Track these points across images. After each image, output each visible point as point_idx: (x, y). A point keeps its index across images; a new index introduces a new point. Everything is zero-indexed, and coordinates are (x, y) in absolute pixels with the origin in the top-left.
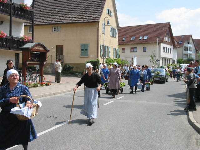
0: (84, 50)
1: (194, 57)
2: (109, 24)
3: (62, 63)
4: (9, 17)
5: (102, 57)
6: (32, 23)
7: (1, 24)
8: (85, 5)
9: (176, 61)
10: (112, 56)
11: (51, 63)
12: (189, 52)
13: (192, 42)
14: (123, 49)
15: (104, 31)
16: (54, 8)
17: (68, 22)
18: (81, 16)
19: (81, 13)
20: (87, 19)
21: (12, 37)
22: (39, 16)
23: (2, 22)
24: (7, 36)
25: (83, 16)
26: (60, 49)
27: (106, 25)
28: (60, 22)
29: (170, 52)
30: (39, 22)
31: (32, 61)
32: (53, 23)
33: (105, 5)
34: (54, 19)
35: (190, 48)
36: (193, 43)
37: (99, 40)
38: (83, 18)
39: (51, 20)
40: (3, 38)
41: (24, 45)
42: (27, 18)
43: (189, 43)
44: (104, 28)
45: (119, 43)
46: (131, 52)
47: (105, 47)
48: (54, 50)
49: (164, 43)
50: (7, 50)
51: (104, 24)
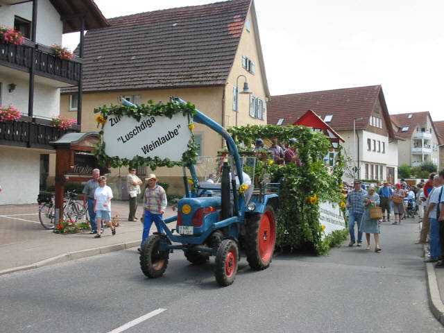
1: (435, 160)
2: (248, 91)
4: (29, 74)
6: (77, 87)
7: (10, 92)
8: (195, 48)
9: (396, 169)
11: (119, 177)
12: (424, 150)
13: (431, 127)
15: (237, 107)
16: (126, 54)
17: (157, 85)
18: (185, 73)
19: (186, 65)
20: (200, 79)
21: (34, 120)
22: (92, 73)
23: (12, 87)
24: (22, 116)
27: (241, 93)
28: (140, 87)
29: (382, 150)
30: (95, 86)
31: (78, 172)
32: (124, 88)
33: (239, 49)
34: (127, 80)
35: (426, 142)
36: (432, 130)
37: (226, 124)
38: (190, 76)
39: (120, 81)
40: (15, 121)
41: (59, 137)
42: (66, 78)
43: (423, 130)
44: (236, 99)
49: (368, 131)
50: (22, 148)
51: (237, 91)
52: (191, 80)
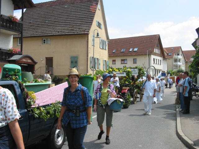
0: (74, 62)
1: (183, 68)
2: (99, 36)
3: (51, 75)
5: (92, 69)
6: (21, 35)
8: (75, 17)
9: (166, 72)
10: (102, 68)
11: (41, 75)
12: (179, 63)
13: (182, 53)
14: (114, 61)
15: (94, 44)
16: (44, 20)
17: (58, 34)
18: (71, 29)
19: (71, 25)
20: (77, 31)
22: (28, 28)
25: (73, 28)
26: (49, 61)
27: (96, 37)
28: (50, 34)
29: (160, 63)
30: (29, 34)
32: (43, 35)
33: (95, 18)
34: (44, 32)
35: (179, 60)
37: (89, 52)
39: (40, 32)
42: (15, 30)
43: (178, 55)
44: (94, 40)
45: (109, 55)
46: (122, 64)
47: (95, 59)
48: (44, 62)
49: (154, 55)
51: (94, 36)
52: (73, 31)
